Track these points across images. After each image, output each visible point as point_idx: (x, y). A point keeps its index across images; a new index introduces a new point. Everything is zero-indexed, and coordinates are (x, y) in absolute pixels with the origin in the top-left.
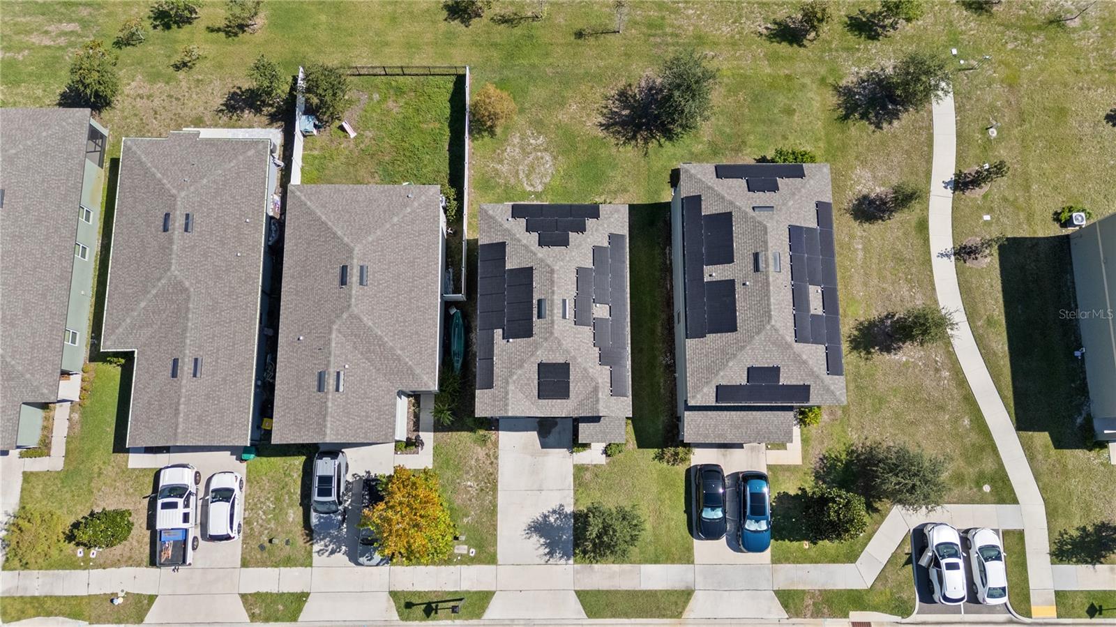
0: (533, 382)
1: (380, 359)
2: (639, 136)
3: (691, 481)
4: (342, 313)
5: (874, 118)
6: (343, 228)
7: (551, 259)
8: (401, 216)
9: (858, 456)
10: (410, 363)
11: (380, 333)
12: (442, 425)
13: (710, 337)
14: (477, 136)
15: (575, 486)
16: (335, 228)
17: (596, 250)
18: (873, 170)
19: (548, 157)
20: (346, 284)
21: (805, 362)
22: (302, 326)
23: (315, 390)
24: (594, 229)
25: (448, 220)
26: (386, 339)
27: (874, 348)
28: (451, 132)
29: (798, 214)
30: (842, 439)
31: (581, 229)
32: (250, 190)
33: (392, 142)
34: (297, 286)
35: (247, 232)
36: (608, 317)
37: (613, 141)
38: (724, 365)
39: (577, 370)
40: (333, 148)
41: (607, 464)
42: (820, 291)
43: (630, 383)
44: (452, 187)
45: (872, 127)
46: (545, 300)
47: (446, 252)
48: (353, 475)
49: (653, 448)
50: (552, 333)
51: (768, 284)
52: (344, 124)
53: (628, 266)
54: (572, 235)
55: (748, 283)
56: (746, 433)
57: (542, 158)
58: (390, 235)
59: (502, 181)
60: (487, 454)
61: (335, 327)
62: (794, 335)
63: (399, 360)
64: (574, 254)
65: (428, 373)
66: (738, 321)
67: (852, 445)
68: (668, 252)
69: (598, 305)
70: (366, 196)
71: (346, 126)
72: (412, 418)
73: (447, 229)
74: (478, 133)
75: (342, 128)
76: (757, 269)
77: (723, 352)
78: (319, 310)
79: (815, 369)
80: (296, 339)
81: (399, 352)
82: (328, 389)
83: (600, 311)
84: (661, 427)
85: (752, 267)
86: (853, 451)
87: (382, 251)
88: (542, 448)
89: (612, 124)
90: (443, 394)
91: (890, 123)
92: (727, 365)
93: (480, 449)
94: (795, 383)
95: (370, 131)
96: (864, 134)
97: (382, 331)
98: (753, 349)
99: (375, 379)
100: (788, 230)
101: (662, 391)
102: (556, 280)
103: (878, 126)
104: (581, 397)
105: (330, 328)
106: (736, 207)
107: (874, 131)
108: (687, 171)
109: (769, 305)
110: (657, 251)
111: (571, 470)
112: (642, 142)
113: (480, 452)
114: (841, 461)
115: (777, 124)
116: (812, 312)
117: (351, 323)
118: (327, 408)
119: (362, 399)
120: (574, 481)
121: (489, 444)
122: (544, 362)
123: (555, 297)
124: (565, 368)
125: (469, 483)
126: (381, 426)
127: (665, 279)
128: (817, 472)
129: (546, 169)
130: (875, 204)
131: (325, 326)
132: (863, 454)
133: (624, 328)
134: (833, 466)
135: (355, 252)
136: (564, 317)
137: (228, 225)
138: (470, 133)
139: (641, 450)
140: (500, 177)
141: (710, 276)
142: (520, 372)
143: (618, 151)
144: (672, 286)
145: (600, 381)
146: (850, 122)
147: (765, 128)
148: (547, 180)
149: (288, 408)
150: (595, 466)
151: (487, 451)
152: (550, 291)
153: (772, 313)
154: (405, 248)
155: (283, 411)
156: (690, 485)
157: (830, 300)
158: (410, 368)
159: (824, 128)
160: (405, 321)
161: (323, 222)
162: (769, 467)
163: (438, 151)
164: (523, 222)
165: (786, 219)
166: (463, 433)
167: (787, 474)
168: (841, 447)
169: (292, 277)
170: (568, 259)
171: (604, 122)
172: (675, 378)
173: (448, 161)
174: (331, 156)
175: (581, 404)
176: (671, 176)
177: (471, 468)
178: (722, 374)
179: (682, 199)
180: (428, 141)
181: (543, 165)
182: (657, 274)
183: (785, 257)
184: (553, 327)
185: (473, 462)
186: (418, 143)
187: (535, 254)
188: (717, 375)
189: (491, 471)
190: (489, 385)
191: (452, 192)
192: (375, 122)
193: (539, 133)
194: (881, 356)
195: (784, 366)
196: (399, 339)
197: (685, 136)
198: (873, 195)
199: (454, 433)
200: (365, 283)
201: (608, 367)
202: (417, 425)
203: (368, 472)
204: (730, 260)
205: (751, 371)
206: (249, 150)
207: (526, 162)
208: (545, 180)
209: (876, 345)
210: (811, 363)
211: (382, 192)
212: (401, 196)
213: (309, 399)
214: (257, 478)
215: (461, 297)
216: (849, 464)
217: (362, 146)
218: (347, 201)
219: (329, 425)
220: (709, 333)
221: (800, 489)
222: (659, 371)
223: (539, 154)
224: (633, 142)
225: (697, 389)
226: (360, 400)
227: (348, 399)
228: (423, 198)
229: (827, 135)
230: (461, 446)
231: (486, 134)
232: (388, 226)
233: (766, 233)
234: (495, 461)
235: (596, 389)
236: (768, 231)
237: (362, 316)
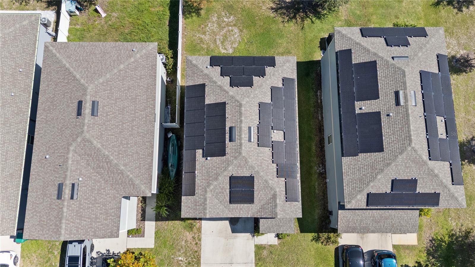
0: (225, 191)
1: (108, 172)
2: (297, 16)
3: (338, 256)
4: (77, 137)
5: (457, 5)
6: (81, 72)
7: (240, 96)
8: (127, 64)
9: (457, 238)
10: (131, 176)
11: (107, 153)
12: (161, 217)
13: (362, 156)
14: (188, 16)
15: (256, 261)
16: (75, 73)
17: (273, 90)
18: (458, 39)
19: (236, 30)
20: (80, 115)
21: (436, 176)
22: (49, 147)
23: (55, 197)
24: (271, 74)
25: (167, 72)
26: (112, 158)
27: (464, 161)
28: (170, 13)
29: (425, 62)
30: (445, 226)
31: (262, 74)
32: (23, 49)
33: (130, 20)
34: (46, 116)
35: (20, 79)
36: (283, 140)
37: (281, 19)
38: (373, 178)
39: (260, 181)
40: (90, 24)
41: (279, 244)
42: (443, 121)
43: (300, 191)
44: (170, 50)
45: (456, 11)
46: (235, 127)
47: (166, 95)
48: (97, 253)
49: (311, 232)
50: (240, 153)
51: (408, 115)
52: (97, 7)
53: (297, 102)
54: (255, 79)
55: (391, 114)
56: (384, 226)
57: (232, 31)
58: (117, 78)
59: (205, 46)
60: (193, 237)
61: (72, 148)
62: (428, 154)
63: (122, 174)
64: (257, 92)
65: (145, 184)
66: (384, 143)
67: (452, 230)
68: (319, 94)
69: (275, 131)
70: (101, 50)
71: (99, 9)
72: (140, 211)
73: (167, 78)
74: (189, 14)
75: (96, 11)
76: (398, 103)
77: (372, 167)
78: (62, 135)
79: (444, 181)
80: (44, 158)
81: (122, 168)
82: (64, 198)
83: (277, 136)
84: (316, 217)
85: (394, 102)
86: (453, 235)
87: (111, 90)
88: (232, 233)
89: (280, 8)
90: (161, 195)
91: (468, 8)
92: (376, 178)
93: (188, 234)
94: (428, 192)
95: (115, 13)
96: (451, 15)
97: (109, 152)
98: (396, 166)
99: (104, 189)
100: (419, 74)
101: (317, 191)
102: (243, 112)
103: (460, 10)
104: (263, 202)
105: (68, 149)
106: (379, 57)
107: (457, 13)
108: (339, 32)
109: (409, 131)
110: (312, 94)
111: (253, 249)
112: (300, 20)
113: (189, 236)
114: (445, 242)
115: (391, 8)
116: (440, 136)
117: (85, 145)
118: (63, 212)
119: (93, 204)
120: (255, 257)
121: (195, 230)
122: (234, 175)
123: (243, 125)
124: (250, 180)
125: (180, 258)
126: (108, 225)
127: (317, 113)
128: (428, 250)
129: (235, 38)
130: (460, 61)
131: (65, 148)
132: (460, 237)
133: (294, 149)
134: (440, 246)
135: (88, 90)
136: (250, 140)
137: (6, 73)
138: (183, 13)
139: (303, 234)
140: (204, 44)
141: (360, 109)
142: (215, 183)
143: (284, 26)
144: (322, 117)
145: (277, 190)
146: (441, 7)
147: (384, 11)
148: (235, 46)
149: (36, 211)
150: (270, 246)
151: (193, 235)
152: (239, 120)
153: (412, 138)
154: (129, 88)
155: (32, 213)
156: (338, 259)
157: (450, 127)
158: (131, 179)
159: (423, 11)
160: (127, 144)
161: (67, 69)
162: (394, 246)
163: (161, 26)
164: (218, 69)
165: (417, 66)
166: (176, 222)
167: (407, 251)
168: (444, 232)
169: (44, 110)
170: (252, 96)
171: (274, 7)
172: (326, 183)
173: (168, 32)
174: (88, 29)
175: (263, 208)
176: (320, 43)
177: (182, 247)
178: (372, 184)
179: (337, 53)
180: (155, 19)
181: (233, 35)
182: (312, 109)
183: (419, 94)
184: (241, 148)
185: (183, 243)
186: (147, 21)
187: (227, 93)
188: (368, 185)
189: (196, 250)
190: (192, 193)
191: (170, 53)
192: (119, 7)
193: (231, 14)
194: (469, 167)
195: (420, 178)
196: (123, 157)
197: (329, 16)
198: (458, 56)
199: (170, 222)
200: (95, 114)
201: (284, 179)
202: (143, 217)
203: (108, 251)
204: (376, 97)
205: (394, 183)
206: (25, 20)
207: (221, 33)
208: (234, 46)
209: (466, 159)
210: (441, 176)
211: (114, 47)
212: (127, 50)
213: (51, 205)
214: (29, 255)
215: (176, 125)
216: (450, 244)
217: (110, 23)
218: (87, 53)
219: (64, 227)
220: (361, 152)
221: (417, 262)
222: (315, 177)
223: (230, 28)
224: (294, 20)
225: (352, 196)
226: (91, 206)
227: (81, 205)
228: (144, 51)
229: (425, 15)
230: (175, 231)
231: (194, 14)
232: (116, 71)
233: (404, 76)
234: (199, 242)
235: (274, 197)
236: (406, 74)
237: (92, 139)
